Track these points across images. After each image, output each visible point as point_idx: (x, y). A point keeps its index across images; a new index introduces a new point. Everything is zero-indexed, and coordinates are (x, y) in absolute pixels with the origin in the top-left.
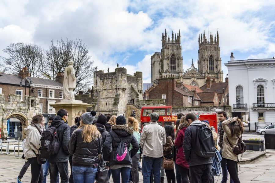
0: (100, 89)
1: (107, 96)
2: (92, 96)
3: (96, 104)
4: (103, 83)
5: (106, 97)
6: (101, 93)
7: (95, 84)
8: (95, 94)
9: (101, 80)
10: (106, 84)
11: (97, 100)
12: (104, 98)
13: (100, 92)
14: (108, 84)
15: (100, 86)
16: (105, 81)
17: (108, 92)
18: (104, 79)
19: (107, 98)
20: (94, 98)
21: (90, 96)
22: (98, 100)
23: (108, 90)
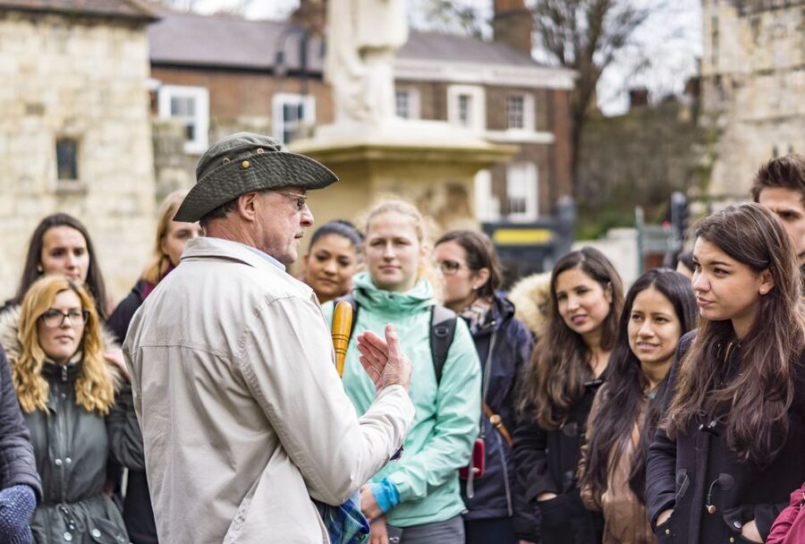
0: (735, 69)
1: (777, 106)
2: (696, 110)
3: (715, 157)
4: (756, 34)
5: (774, 113)
6: (743, 95)
7: (709, 40)
8: (710, 99)
9: (741, 14)
10: (772, 38)
11: (720, 132)
12: (759, 123)
13: (735, 85)
14: (782, 37)
15: (736, 52)
16: (767, 19)
17: (783, 85)
18: (761, 9)
19: (779, 120)
20: (704, 121)
21: (685, 115)
22: (729, 134)
23: (784, 71)
